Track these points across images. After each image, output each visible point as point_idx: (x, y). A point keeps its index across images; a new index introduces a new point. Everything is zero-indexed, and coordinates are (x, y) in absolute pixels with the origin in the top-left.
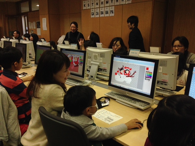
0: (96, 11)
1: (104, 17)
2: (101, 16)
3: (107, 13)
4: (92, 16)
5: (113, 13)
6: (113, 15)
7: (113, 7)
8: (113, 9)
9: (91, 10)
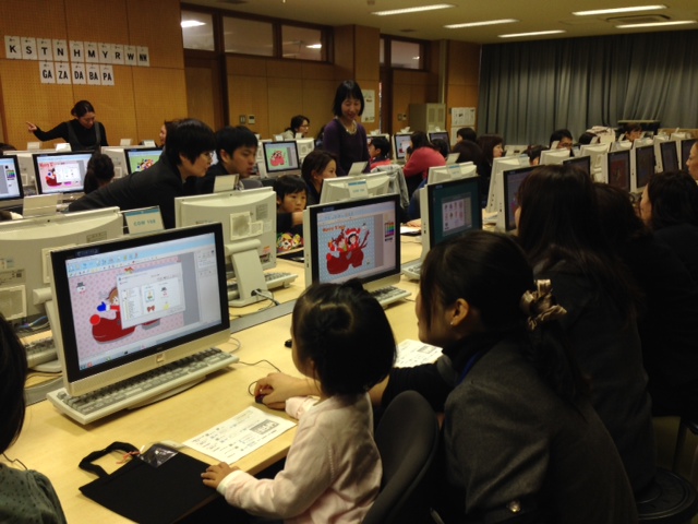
0: (58, 69)
1: (86, 86)
2: (77, 82)
3: (93, 76)
4: (44, 81)
5: (109, 78)
6: (112, 83)
7: (111, 67)
8: (110, 70)
9: (41, 64)
